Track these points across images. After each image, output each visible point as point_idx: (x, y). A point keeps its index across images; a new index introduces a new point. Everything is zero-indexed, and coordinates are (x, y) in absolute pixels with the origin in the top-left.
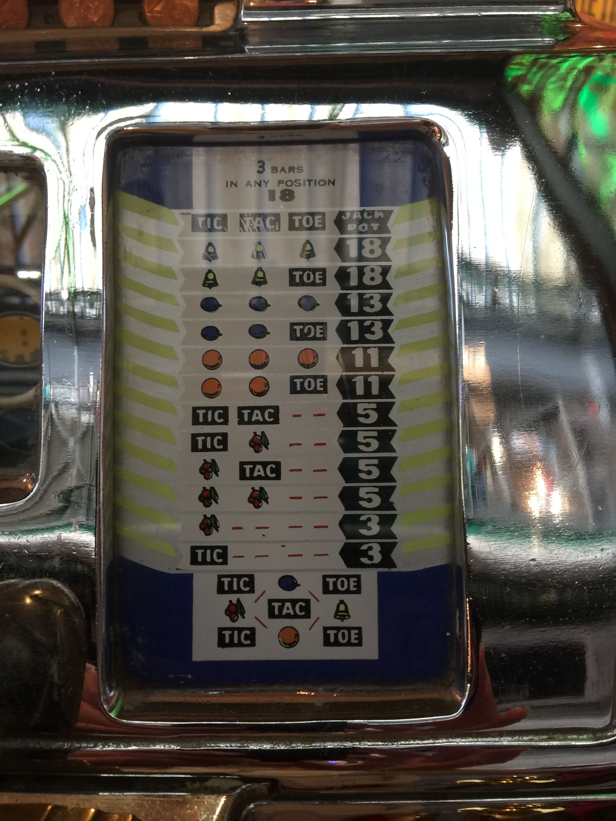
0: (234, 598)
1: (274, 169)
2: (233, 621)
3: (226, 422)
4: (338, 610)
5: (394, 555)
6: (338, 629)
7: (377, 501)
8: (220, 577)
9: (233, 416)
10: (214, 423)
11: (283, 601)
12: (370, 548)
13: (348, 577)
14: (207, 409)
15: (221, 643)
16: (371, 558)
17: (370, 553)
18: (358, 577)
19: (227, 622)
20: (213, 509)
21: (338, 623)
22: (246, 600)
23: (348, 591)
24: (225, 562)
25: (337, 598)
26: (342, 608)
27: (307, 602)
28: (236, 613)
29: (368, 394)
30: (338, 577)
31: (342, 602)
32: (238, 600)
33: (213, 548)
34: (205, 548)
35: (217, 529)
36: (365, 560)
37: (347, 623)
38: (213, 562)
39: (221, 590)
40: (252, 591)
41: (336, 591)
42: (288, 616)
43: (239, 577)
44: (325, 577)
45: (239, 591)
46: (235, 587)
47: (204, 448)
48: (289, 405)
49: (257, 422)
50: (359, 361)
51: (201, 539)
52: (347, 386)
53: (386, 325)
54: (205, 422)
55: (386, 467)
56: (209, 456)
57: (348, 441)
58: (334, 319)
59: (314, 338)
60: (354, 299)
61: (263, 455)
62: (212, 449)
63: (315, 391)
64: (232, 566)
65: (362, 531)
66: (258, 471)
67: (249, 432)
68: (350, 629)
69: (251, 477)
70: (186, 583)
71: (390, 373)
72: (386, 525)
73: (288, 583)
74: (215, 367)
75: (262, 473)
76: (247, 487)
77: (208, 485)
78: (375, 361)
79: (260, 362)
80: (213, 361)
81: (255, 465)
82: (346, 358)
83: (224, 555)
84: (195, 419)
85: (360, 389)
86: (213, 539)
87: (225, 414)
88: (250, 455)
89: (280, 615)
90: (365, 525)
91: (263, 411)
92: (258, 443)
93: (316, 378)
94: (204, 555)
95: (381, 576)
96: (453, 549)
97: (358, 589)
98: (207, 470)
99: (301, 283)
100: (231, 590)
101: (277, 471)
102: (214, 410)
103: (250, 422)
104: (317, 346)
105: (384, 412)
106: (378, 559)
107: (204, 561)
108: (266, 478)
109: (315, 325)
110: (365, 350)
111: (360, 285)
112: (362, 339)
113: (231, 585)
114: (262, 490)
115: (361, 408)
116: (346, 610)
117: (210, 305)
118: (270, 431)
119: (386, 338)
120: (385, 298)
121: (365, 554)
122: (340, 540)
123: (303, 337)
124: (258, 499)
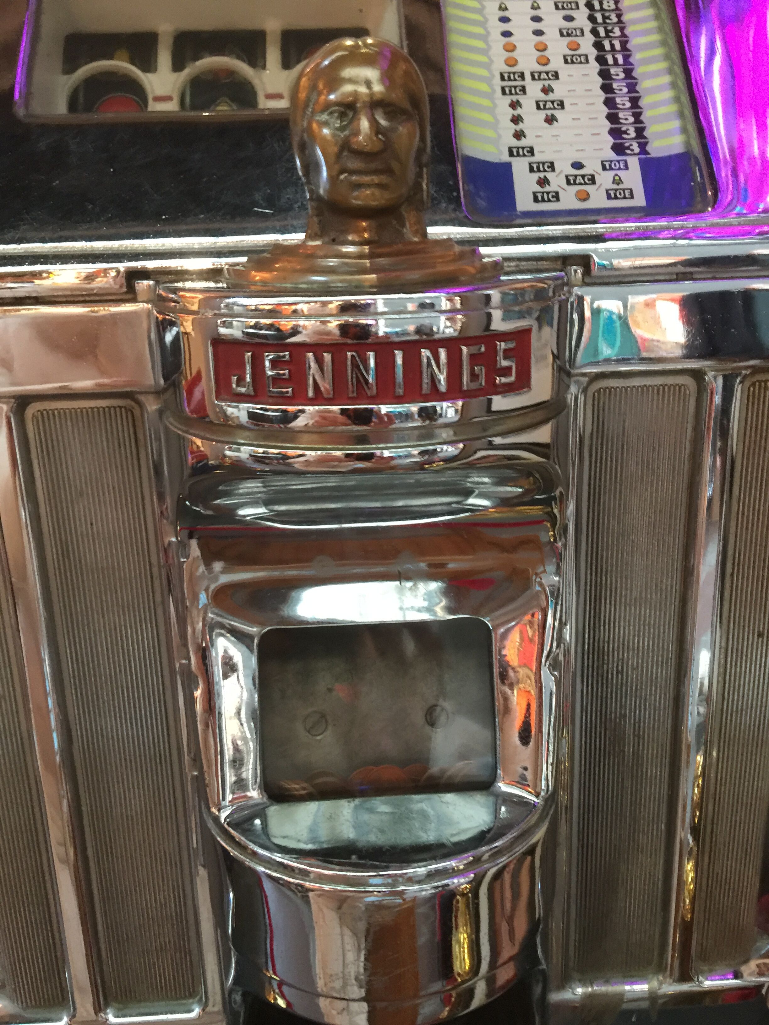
0: (542, 175)
2: (543, 188)
3: (523, 79)
4: (614, 179)
5: (648, 148)
6: (616, 190)
7: (632, 119)
8: (530, 164)
9: (528, 76)
10: (515, 80)
11: (576, 176)
12: (631, 145)
13: (618, 161)
14: (510, 73)
15: (536, 200)
16: (632, 150)
17: (631, 147)
18: (626, 162)
19: (538, 188)
20: (521, 126)
21: (615, 187)
22: (550, 176)
23: (620, 169)
24: (533, 155)
25: (612, 173)
26: (617, 178)
27: (593, 176)
28: (544, 184)
29: (616, 63)
30: (611, 161)
31: (616, 175)
32: (545, 177)
33: (523, 148)
34: (518, 148)
35: (525, 137)
36: (628, 152)
37: (621, 186)
38: (524, 155)
39: (531, 170)
40: (554, 170)
41: (611, 169)
42: (581, 184)
43: (543, 164)
44: (602, 162)
45: (545, 171)
46: (542, 169)
47: (511, 94)
48: (565, 71)
49: (545, 79)
50: (608, 47)
51: (515, 142)
52: (601, 60)
53: (622, 29)
54: (510, 79)
55: (635, 102)
56: (514, 98)
57: (607, 88)
58: (588, 26)
59: (576, 36)
60: (599, 17)
61: (551, 96)
62: (516, 94)
63: (581, 63)
64: (538, 157)
65: (625, 136)
66: (549, 105)
67: (539, 85)
68: (624, 190)
69: (545, 108)
70: (507, 167)
71: (628, 53)
72: (640, 132)
73: (578, 165)
74: (512, 51)
75: (552, 106)
76: (542, 115)
77: (516, 113)
78: (618, 47)
79: (541, 48)
80: (511, 48)
81: (546, 102)
82: (598, 45)
83: (531, 151)
84: (503, 78)
85: (610, 61)
86: (524, 142)
87: (522, 76)
88: (542, 96)
89: (575, 184)
90: (625, 132)
91: (547, 73)
92: (546, 90)
93: (580, 56)
94: (518, 152)
95: (640, 160)
96: (687, 144)
97: (627, 168)
98: (514, 105)
99: (563, 8)
100: (539, 170)
101: (562, 105)
102: (514, 73)
103: (539, 79)
104: (580, 40)
105: (628, 73)
106: (637, 150)
107: (518, 155)
108: (555, 108)
109: (575, 29)
110: (610, 42)
111: (602, 9)
112: (607, 36)
113: (538, 168)
114: (553, 115)
115: (613, 71)
116: (620, 179)
117: (505, 20)
118: (554, 84)
119: (623, 35)
120: (619, 16)
121: (628, 148)
122: (610, 141)
123: (569, 35)
124: (550, 120)
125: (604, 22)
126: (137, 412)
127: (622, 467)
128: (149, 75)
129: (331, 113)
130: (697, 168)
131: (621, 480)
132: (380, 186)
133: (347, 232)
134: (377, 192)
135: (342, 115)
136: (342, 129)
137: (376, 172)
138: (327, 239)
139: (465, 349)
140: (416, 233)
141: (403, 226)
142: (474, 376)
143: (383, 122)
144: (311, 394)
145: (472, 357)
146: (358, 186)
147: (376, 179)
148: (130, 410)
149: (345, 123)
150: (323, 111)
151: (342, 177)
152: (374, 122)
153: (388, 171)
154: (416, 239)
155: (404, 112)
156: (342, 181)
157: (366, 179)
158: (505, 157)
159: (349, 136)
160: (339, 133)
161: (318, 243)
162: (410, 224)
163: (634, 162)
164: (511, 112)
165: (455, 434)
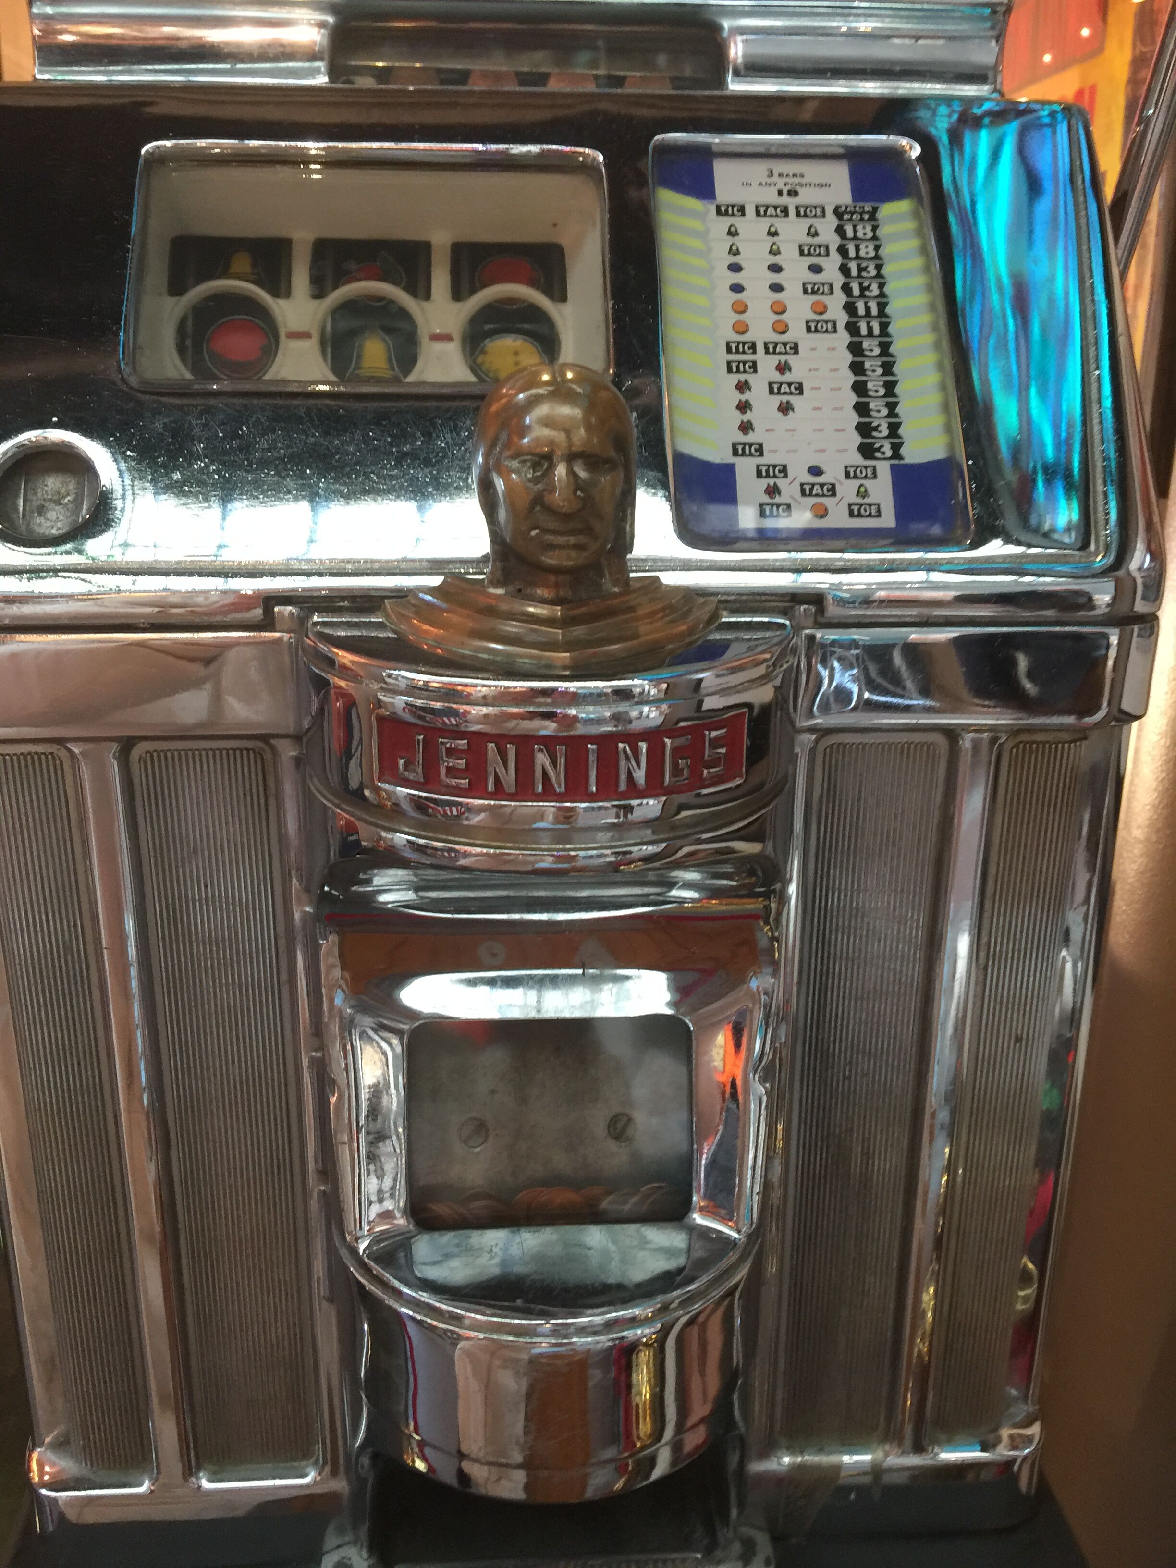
0: (771, 482)
1: (780, 175)
2: (771, 498)
3: (755, 352)
4: (859, 491)
5: (903, 451)
6: (860, 505)
7: (885, 412)
8: (758, 466)
9: (760, 348)
10: (744, 352)
11: (813, 485)
12: (882, 446)
13: (866, 467)
14: (739, 343)
15: (763, 514)
16: (883, 453)
17: (882, 449)
18: (874, 468)
19: (766, 499)
20: (748, 416)
21: (860, 501)
22: (781, 483)
23: (866, 477)
24: (761, 455)
25: (857, 483)
27: (833, 485)
28: (774, 493)
29: (870, 334)
30: (857, 467)
31: (861, 485)
32: (775, 484)
33: (750, 445)
34: (745, 444)
35: (753, 430)
36: (878, 455)
37: (867, 501)
38: (751, 455)
39: (759, 474)
40: (786, 476)
41: (856, 477)
42: (817, 495)
43: (775, 466)
44: (846, 467)
45: (775, 476)
46: (771, 474)
47: (738, 371)
48: (806, 341)
49: (780, 353)
50: (861, 311)
51: (741, 438)
52: (853, 329)
53: (881, 286)
54: (737, 352)
55: (890, 387)
56: (743, 377)
57: (857, 368)
58: (839, 280)
59: (823, 293)
60: (853, 267)
61: (788, 377)
62: (745, 371)
63: (826, 331)
64: (768, 459)
65: (875, 434)
66: (785, 389)
67: (774, 360)
68: (870, 505)
69: (779, 393)
70: (730, 469)
71: (888, 320)
72: (894, 429)
73: (815, 471)
74: (743, 312)
75: (788, 390)
76: (776, 400)
77: (743, 398)
78: (874, 311)
79: (780, 309)
80: (741, 308)
81: (781, 384)
82: (850, 308)
83: (760, 450)
84: (729, 350)
85: (864, 331)
86: (751, 438)
87: (753, 347)
88: (777, 377)
89: (811, 495)
90: (876, 429)
91: (785, 344)
92: (783, 368)
93: (827, 322)
94: (743, 450)
95: (892, 467)
96: (951, 447)
97: (875, 476)
98: (742, 387)
99: (809, 254)
100: (768, 476)
101: (800, 389)
102: (744, 344)
103: (774, 353)
104: (826, 299)
105: (885, 348)
106: (889, 453)
107: (744, 454)
108: (791, 393)
109: (823, 285)
110: (866, 303)
111: (858, 257)
112: (862, 295)
113: (767, 471)
114: (788, 402)
115: (866, 344)
116: (866, 491)
117: (735, 268)
118: (792, 360)
119: (882, 295)
120: (879, 267)
121: (878, 450)
122: (857, 439)
123: (814, 292)
124: (785, 409)
125: (859, 276)
126: (268, 756)
127: (856, 836)
128: (281, 302)
129: (524, 462)
130: (960, 484)
131: (855, 851)
132: (578, 547)
133: (534, 584)
134: (573, 553)
135: (535, 466)
136: (536, 480)
137: (572, 532)
138: (511, 588)
139: (668, 741)
140: (616, 583)
141: (602, 575)
142: (676, 771)
143: (583, 474)
144: (491, 787)
145: (675, 750)
146: (552, 547)
147: (572, 540)
148: (259, 753)
149: (539, 474)
150: (513, 457)
151: (533, 533)
152: (571, 472)
153: (588, 530)
154: (616, 590)
155: (607, 461)
156: (532, 537)
157: (561, 540)
158: (729, 459)
159: (544, 490)
160: (531, 485)
161: (500, 591)
162: (610, 573)
163: (884, 468)
164: (737, 397)
165: (654, 833)
